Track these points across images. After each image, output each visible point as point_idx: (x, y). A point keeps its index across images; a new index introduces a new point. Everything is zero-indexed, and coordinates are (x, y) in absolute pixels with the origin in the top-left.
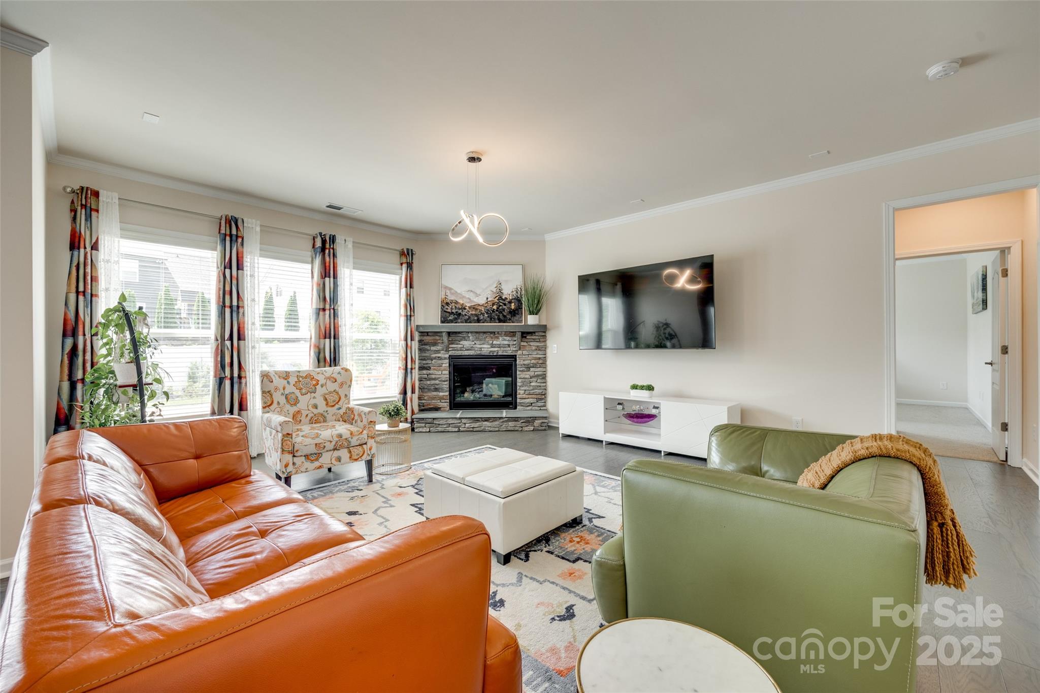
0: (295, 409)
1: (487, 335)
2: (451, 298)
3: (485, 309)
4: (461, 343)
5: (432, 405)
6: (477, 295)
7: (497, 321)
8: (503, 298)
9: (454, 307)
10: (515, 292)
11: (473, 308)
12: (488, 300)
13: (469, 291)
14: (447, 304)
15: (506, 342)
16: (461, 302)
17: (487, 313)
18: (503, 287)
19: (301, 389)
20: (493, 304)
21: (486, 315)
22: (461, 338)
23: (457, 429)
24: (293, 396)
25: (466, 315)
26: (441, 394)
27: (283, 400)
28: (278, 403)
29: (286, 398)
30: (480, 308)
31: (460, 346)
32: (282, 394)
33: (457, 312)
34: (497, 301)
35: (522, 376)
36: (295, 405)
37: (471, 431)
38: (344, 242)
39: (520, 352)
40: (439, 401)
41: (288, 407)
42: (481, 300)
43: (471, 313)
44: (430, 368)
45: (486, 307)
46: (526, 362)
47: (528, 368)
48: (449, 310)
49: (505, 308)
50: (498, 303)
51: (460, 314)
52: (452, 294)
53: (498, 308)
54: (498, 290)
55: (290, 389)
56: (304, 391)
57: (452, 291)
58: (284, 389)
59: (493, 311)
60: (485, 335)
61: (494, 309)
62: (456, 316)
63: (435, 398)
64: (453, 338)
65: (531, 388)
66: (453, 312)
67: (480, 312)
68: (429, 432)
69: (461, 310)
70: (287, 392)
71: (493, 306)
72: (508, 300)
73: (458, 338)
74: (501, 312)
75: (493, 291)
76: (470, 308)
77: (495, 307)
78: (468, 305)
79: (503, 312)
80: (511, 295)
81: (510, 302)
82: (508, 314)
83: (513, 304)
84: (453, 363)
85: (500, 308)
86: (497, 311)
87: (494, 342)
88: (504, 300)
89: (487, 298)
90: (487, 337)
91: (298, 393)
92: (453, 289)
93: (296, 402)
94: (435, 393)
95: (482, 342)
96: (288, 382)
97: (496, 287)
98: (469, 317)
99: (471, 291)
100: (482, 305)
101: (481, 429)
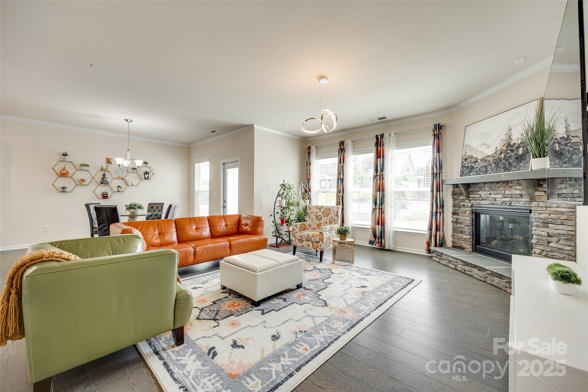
0: (319, 222)
1: (499, 185)
2: (469, 154)
3: (493, 160)
4: (479, 193)
5: (459, 244)
6: (488, 147)
7: (502, 170)
8: (512, 144)
9: (469, 162)
10: (525, 135)
11: (484, 160)
12: (497, 150)
13: (482, 144)
14: (466, 160)
15: (518, 192)
16: (475, 156)
17: (495, 163)
18: (512, 133)
19: (324, 214)
20: (501, 153)
21: (493, 165)
22: (479, 188)
23: (454, 267)
24: (320, 217)
25: (477, 167)
26: (465, 236)
27: (314, 217)
28: (312, 218)
29: (316, 217)
30: (489, 159)
31: (477, 196)
32: (315, 215)
33: (471, 166)
34: (505, 149)
35: (537, 232)
36: (320, 220)
37: (463, 272)
38: (389, 136)
39: (534, 204)
40: (464, 242)
41: (316, 221)
42: (490, 151)
43: (481, 165)
44: (458, 214)
45: (494, 157)
46: (542, 216)
47: (545, 224)
48: (466, 165)
49: (512, 155)
50: (506, 150)
51: (472, 168)
52: (470, 150)
53: (505, 156)
54: (508, 137)
55: (320, 213)
56: (325, 215)
57: (470, 148)
58: (317, 213)
59: (500, 160)
60: (497, 185)
61: (501, 158)
62: (470, 169)
63: (461, 239)
64: (472, 188)
65: (549, 249)
66: (468, 166)
67: (488, 163)
68: (439, 262)
69: (474, 164)
70: (317, 214)
71: (500, 155)
72: (516, 146)
73: (477, 189)
74: (508, 160)
75: (502, 140)
76: (481, 160)
77: (502, 156)
78: (480, 158)
79: (510, 160)
80: (520, 140)
81: (518, 148)
82: (513, 162)
83: (521, 149)
84: (475, 211)
85: (507, 156)
86: (504, 159)
87: (507, 192)
88: (512, 146)
89: (496, 148)
90: (500, 187)
91: (322, 215)
92: (471, 146)
93: (321, 219)
94: (461, 235)
95: (495, 192)
96: (320, 211)
97: (506, 135)
98: (480, 169)
99: (484, 144)
100: (491, 156)
101: (470, 273)
